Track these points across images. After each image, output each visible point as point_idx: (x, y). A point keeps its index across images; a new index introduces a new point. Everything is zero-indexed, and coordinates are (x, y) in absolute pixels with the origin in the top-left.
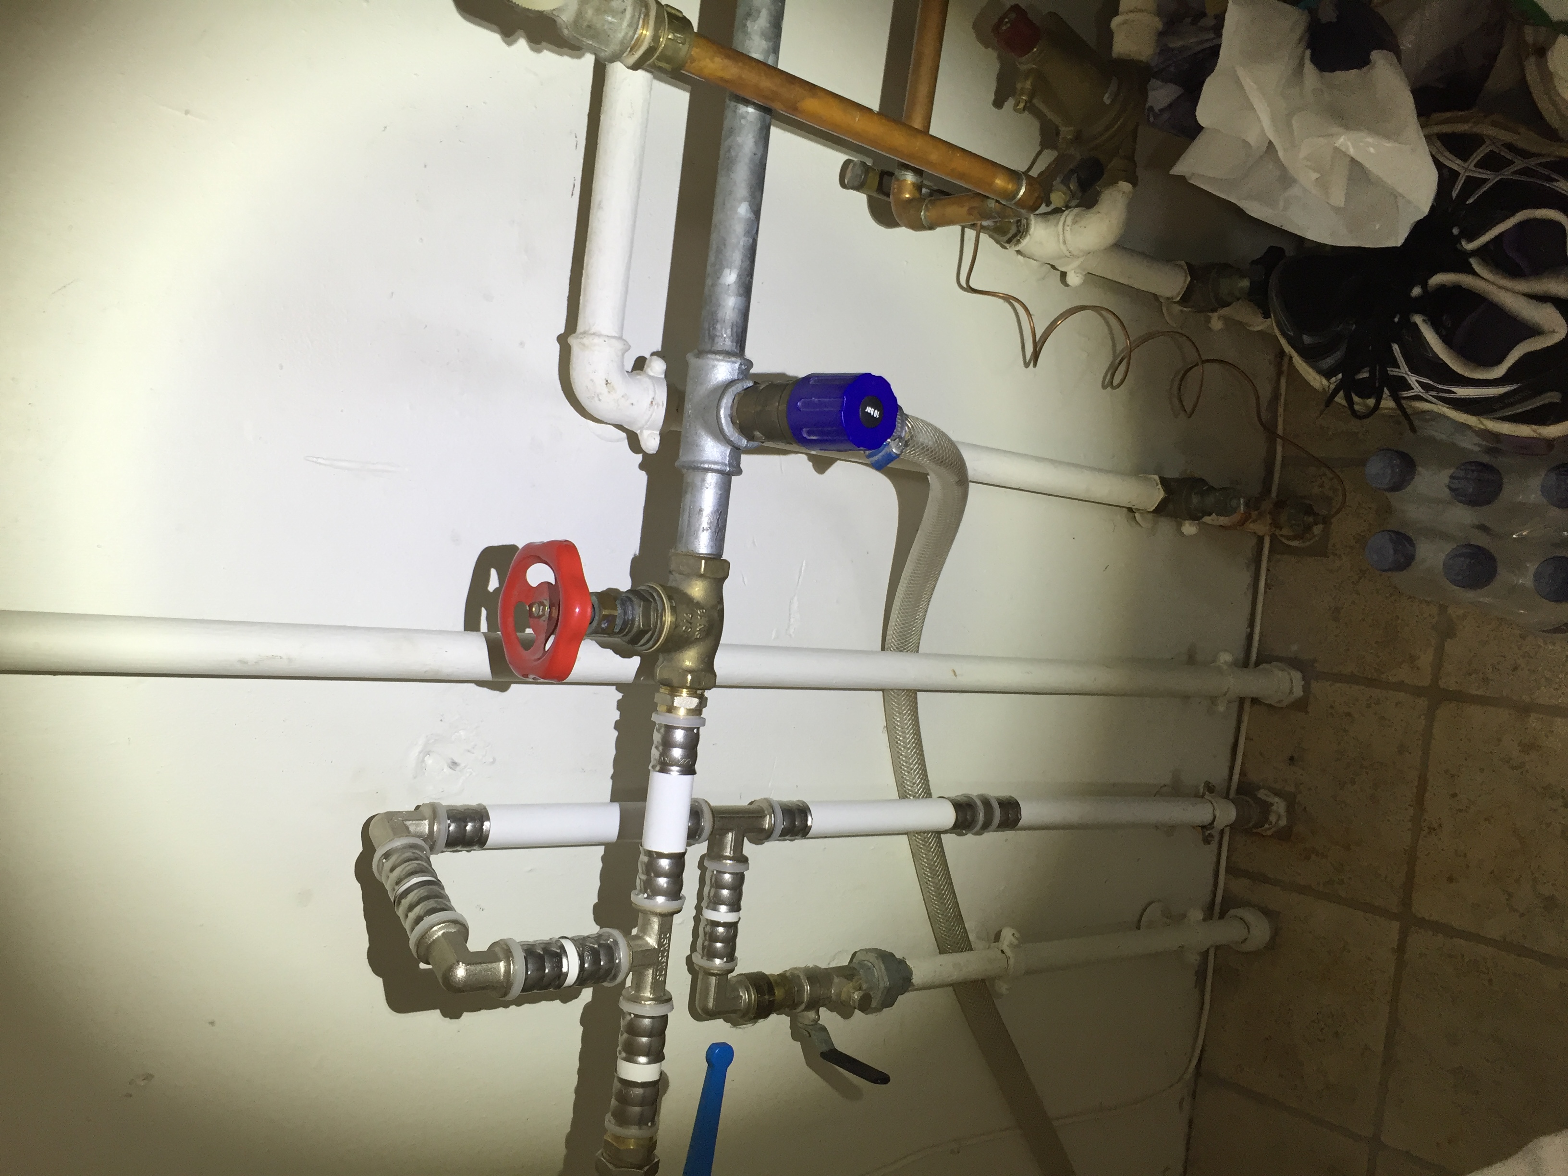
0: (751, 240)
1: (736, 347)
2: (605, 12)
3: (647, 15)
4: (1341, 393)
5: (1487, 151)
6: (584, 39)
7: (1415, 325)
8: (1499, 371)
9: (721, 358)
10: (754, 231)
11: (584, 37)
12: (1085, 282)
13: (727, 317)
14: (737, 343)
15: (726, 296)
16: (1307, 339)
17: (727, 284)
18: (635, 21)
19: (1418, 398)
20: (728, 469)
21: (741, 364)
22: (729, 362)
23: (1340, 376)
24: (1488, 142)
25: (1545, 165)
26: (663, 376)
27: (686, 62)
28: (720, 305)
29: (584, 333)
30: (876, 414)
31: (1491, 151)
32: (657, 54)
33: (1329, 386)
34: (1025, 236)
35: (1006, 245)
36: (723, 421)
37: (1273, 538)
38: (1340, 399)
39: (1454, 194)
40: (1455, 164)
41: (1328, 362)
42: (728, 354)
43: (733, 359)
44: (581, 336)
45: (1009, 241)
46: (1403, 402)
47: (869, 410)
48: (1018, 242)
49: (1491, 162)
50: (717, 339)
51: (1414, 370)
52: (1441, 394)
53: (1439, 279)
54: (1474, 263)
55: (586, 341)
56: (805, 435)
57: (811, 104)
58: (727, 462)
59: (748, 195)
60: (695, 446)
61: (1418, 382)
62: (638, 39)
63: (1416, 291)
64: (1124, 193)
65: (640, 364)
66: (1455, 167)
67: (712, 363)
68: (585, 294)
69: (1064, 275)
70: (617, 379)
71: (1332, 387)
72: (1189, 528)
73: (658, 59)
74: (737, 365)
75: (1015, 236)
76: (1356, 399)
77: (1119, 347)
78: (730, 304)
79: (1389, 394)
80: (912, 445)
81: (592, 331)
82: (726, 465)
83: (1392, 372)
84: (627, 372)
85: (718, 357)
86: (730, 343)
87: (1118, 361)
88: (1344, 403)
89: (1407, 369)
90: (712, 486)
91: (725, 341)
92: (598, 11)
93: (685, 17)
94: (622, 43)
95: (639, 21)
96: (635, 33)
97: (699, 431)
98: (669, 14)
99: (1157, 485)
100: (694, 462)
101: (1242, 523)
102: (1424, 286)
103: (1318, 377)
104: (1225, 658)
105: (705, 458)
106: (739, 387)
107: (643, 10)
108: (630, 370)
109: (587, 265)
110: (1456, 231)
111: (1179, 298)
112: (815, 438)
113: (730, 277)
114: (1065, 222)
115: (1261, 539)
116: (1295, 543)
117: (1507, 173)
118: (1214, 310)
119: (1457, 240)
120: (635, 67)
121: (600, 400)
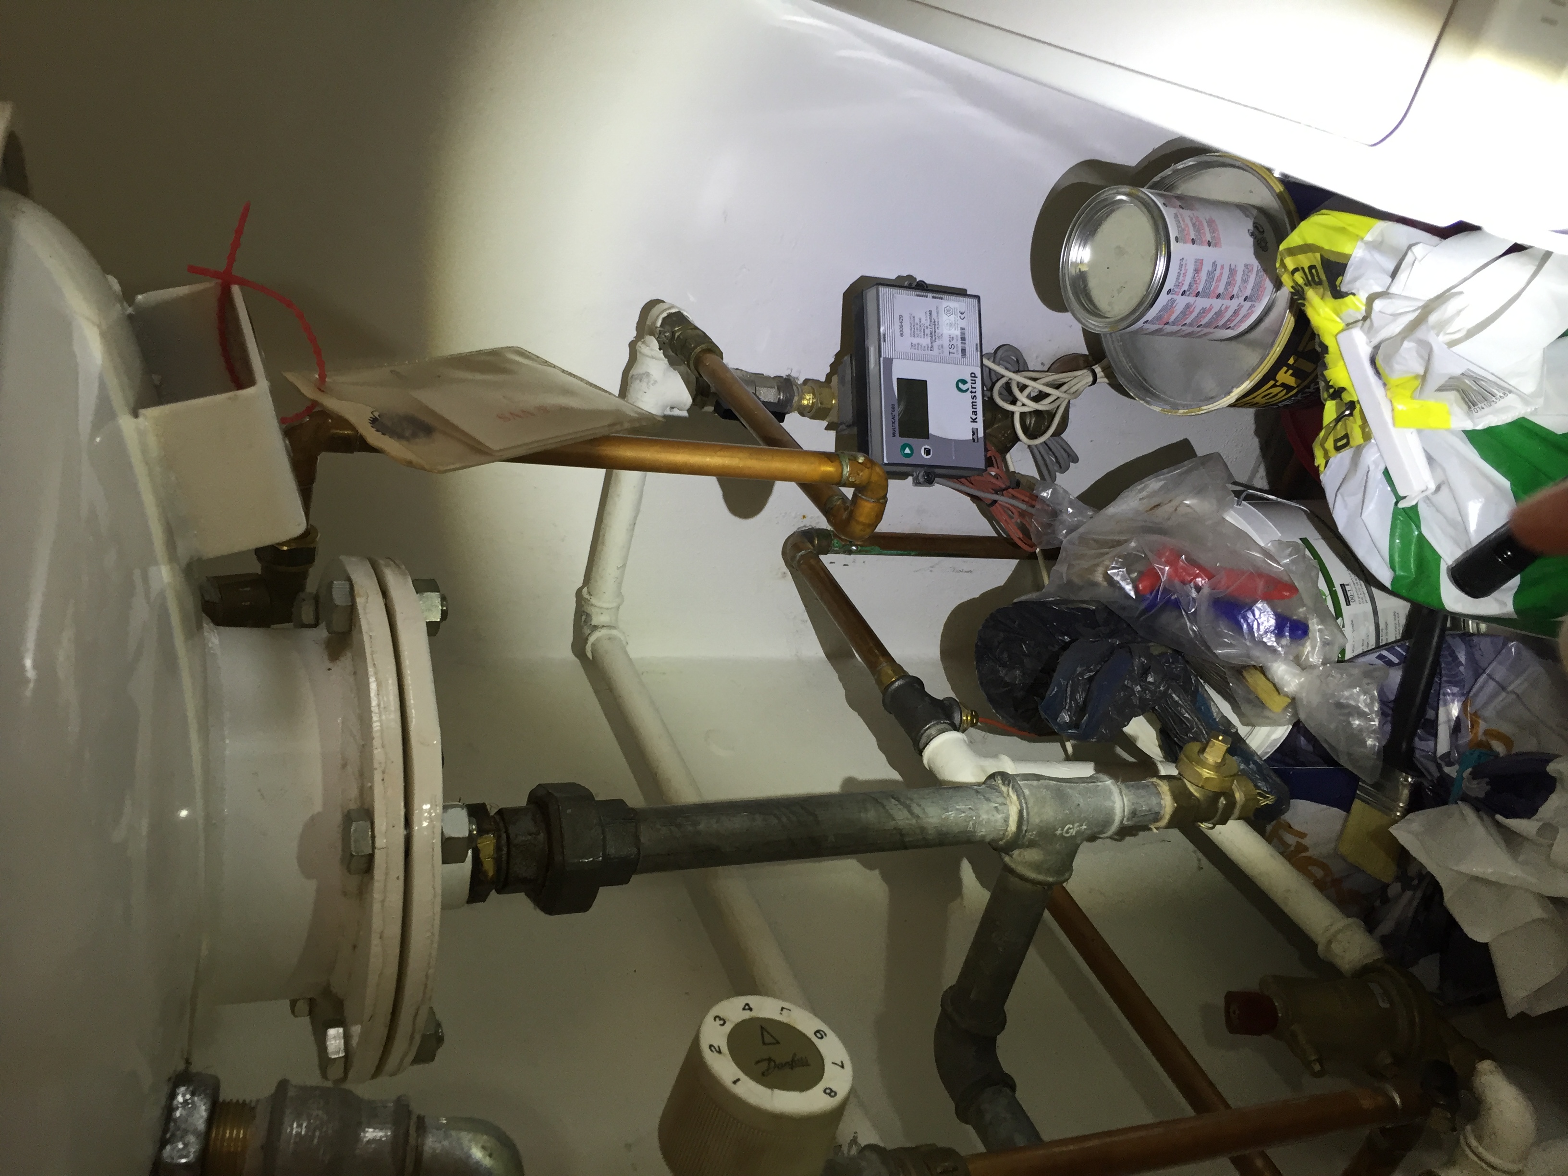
3: (902, 1166)
64: (1490, 1072)
95: (899, 1173)
98: (924, 1156)
107: (898, 1165)
114: (1470, 1146)
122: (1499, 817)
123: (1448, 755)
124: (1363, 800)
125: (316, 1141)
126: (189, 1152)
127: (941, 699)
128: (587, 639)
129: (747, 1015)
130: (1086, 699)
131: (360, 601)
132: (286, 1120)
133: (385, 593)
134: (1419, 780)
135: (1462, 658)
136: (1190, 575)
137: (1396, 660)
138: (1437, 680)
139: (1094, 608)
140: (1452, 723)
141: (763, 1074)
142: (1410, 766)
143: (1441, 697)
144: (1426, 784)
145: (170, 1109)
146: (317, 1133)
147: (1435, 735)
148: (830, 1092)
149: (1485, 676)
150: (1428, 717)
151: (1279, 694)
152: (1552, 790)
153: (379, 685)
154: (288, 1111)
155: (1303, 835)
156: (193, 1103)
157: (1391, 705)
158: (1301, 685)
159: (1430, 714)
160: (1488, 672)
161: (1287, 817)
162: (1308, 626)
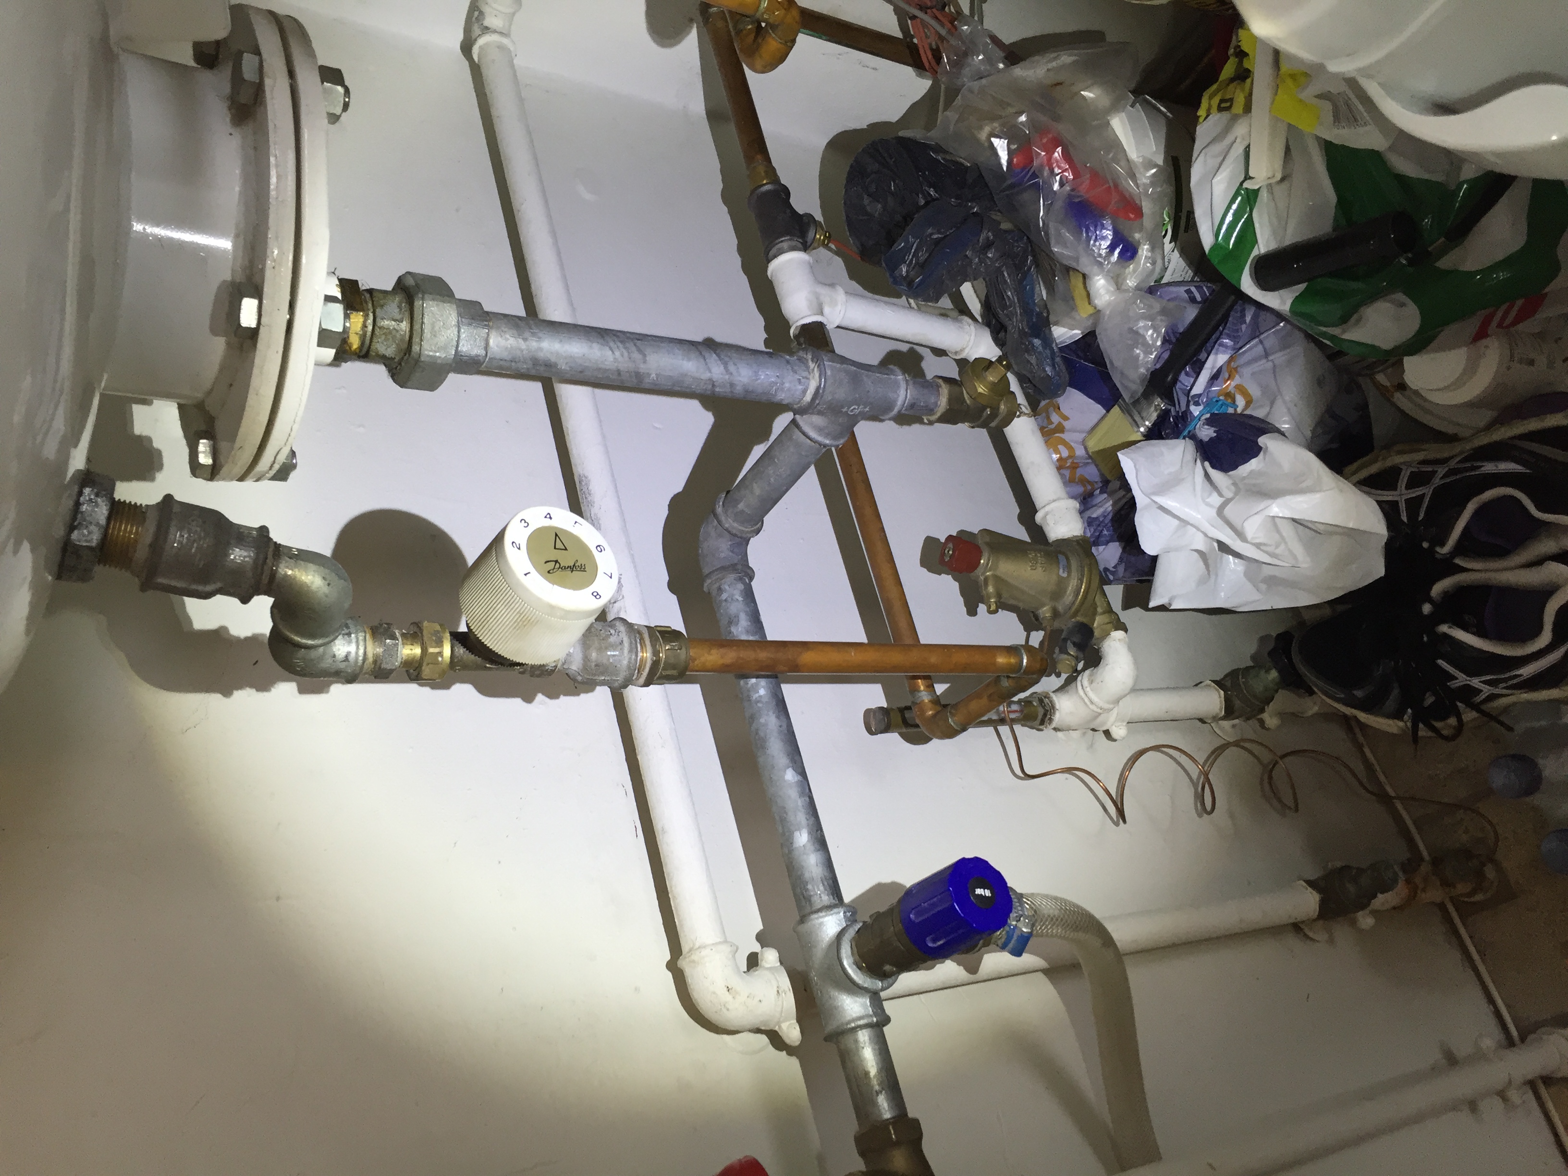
0: (807, 799)
1: (834, 899)
2: (607, 649)
3: (642, 639)
4: (1421, 725)
5: (1408, 473)
6: (596, 678)
7: (1446, 636)
8: (1545, 638)
9: (823, 914)
10: (807, 790)
11: (595, 675)
12: (1129, 731)
13: (814, 875)
14: (833, 895)
15: (805, 856)
16: (1359, 693)
17: (802, 845)
18: (634, 646)
19: (1492, 697)
20: (875, 1020)
21: (845, 913)
22: (832, 914)
23: (1409, 710)
24: (1404, 467)
25: (1465, 460)
26: (779, 964)
27: (689, 664)
28: (803, 867)
29: (690, 950)
30: (988, 893)
31: (1412, 472)
32: (662, 665)
33: (1406, 725)
34: (1054, 713)
35: (1041, 727)
36: (850, 971)
37: (1452, 899)
38: (1423, 731)
39: (1404, 518)
40: (1388, 496)
41: (1391, 704)
42: (829, 908)
43: (836, 910)
44: (688, 955)
45: (1042, 723)
46: (1484, 707)
47: (979, 891)
48: (1051, 720)
49: (1416, 480)
50: (813, 899)
51: (1471, 674)
52: (1510, 683)
53: (1438, 589)
54: (1458, 561)
55: (694, 957)
56: (930, 945)
57: (808, 657)
58: (871, 1012)
59: (788, 761)
60: (833, 1010)
61: (1484, 682)
62: (641, 660)
63: (1427, 608)
64: (1119, 640)
65: (753, 961)
66: (1390, 498)
67: (817, 922)
68: (678, 915)
69: (1107, 733)
70: (736, 982)
71: (1409, 724)
72: (1366, 920)
73: (664, 669)
74: (842, 914)
75: (1045, 715)
76: (1438, 725)
77: (1195, 776)
78: (812, 863)
79: (1464, 706)
80: (1039, 920)
81: (697, 945)
82: (871, 1016)
83: (1454, 684)
84: (744, 972)
85: (821, 914)
86: (827, 897)
87: (1200, 789)
88: (1430, 734)
89: (1464, 676)
90: (867, 1044)
91: (821, 897)
92: (600, 650)
93: (675, 631)
94: (629, 667)
95: (636, 644)
96: (637, 656)
97: (832, 993)
98: (659, 632)
99: (1307, 889)
100: (838, 1027)
101: (1413, 895)
102: (1430, 600)
103: (1390, 722)
104: (1488, 1043)
105: (848, 1018)
106: (851, 933)
107: (638, 635)
108: (746, 970)
109: (671, 887)
110: (1425, 545)
111: (1223, 713)
112: (941, 942)
113: (802, 838)
114: (1082, 685)
115: (1442, 907)
116: (1479, 897)
117: (1437, 481)
118: (1262, 711)
119: (1431, 551)
120: (647, 684)
121: (728, 1010)
122: (1207, 464)
123: (1199, 396)
124: (1120, 408)
125: (193, 550)
126: (92, 539)
127: (801, 212)
128: (476, 40)
129: (547, 523)
130: (926, 260)
131: (268, 82)
132: (172, 529)
133: (291, 74)
134: (1169, 407)
135: (1248, 319)
136: (1059, 168)
137: (1199, 298)
138: (1221, 328)
139: (969, 165)
140: (1215, 370)
141: (549, 572)
142: (1168, 395)
143: (1216, 346)
144: (1173, 413)
145: (78, 504)
146: (195, 545)
147: (1198, 374)
148: (597, 595)
149: (1257, 340)
150: (1200, 357)
151: (1090, 304)
152: (1255, 455)
153: (279, 177)
154: (174, 523)
155: (1066, 418)
156: (96, 502)
157: (1178, 336)
158: (1109, 304)
159: (1203, 356)
160: (1262, 336)
161: (1060, 400)
162: (1137, 251)
